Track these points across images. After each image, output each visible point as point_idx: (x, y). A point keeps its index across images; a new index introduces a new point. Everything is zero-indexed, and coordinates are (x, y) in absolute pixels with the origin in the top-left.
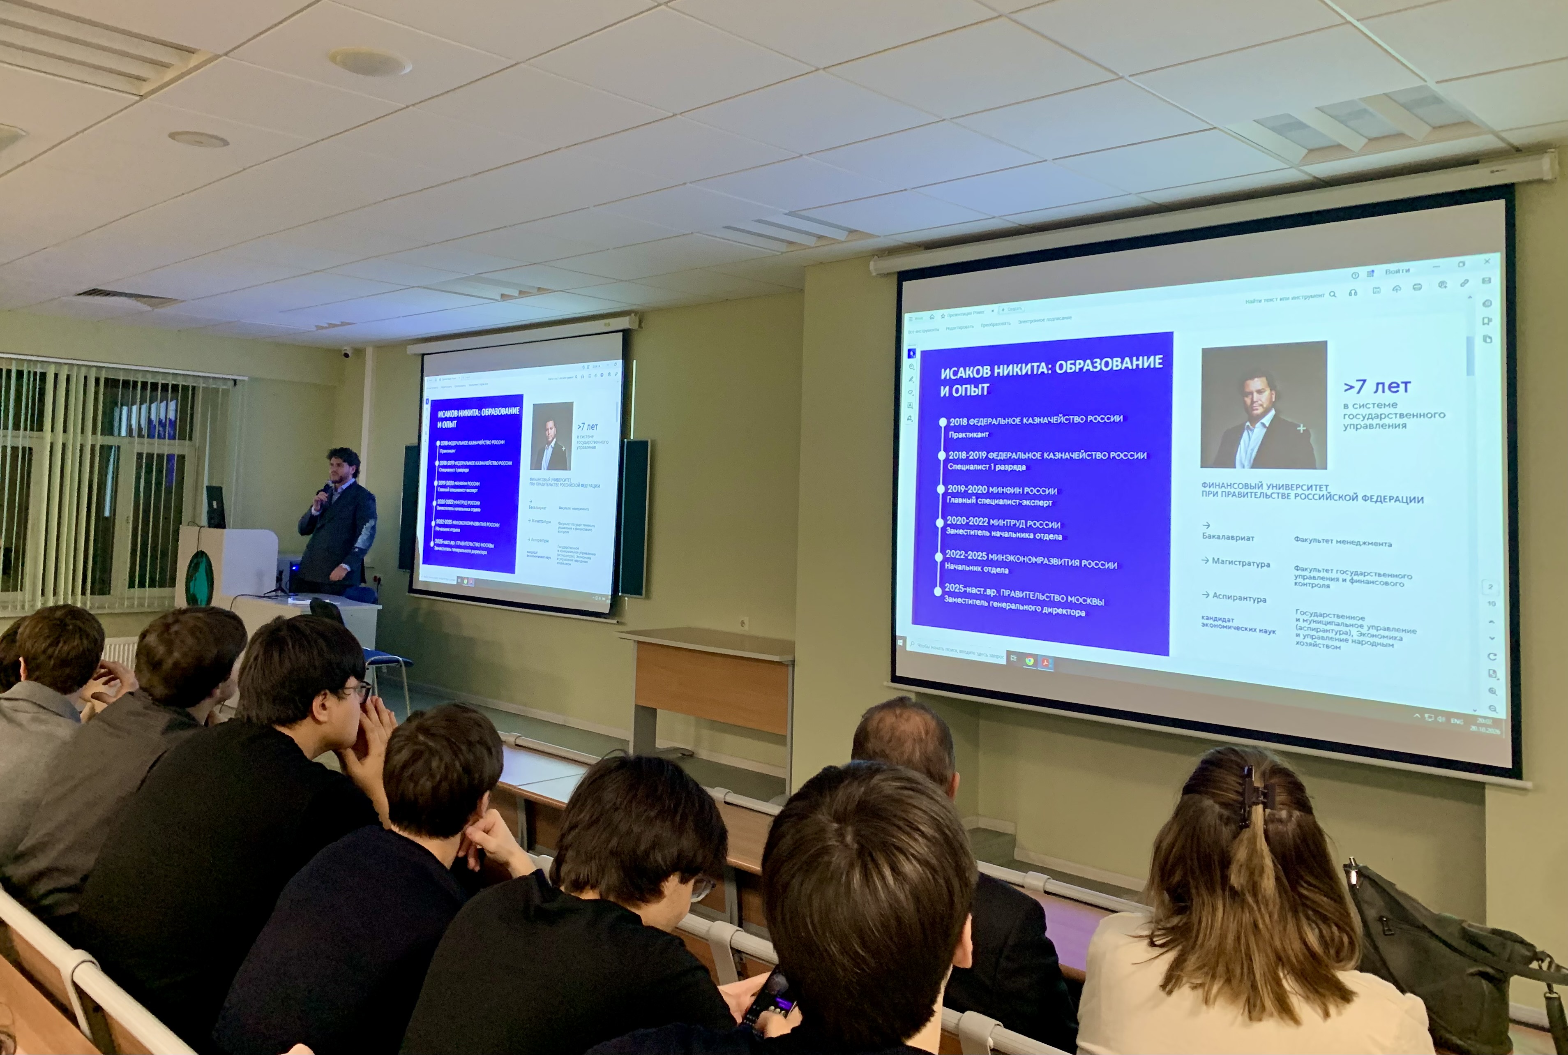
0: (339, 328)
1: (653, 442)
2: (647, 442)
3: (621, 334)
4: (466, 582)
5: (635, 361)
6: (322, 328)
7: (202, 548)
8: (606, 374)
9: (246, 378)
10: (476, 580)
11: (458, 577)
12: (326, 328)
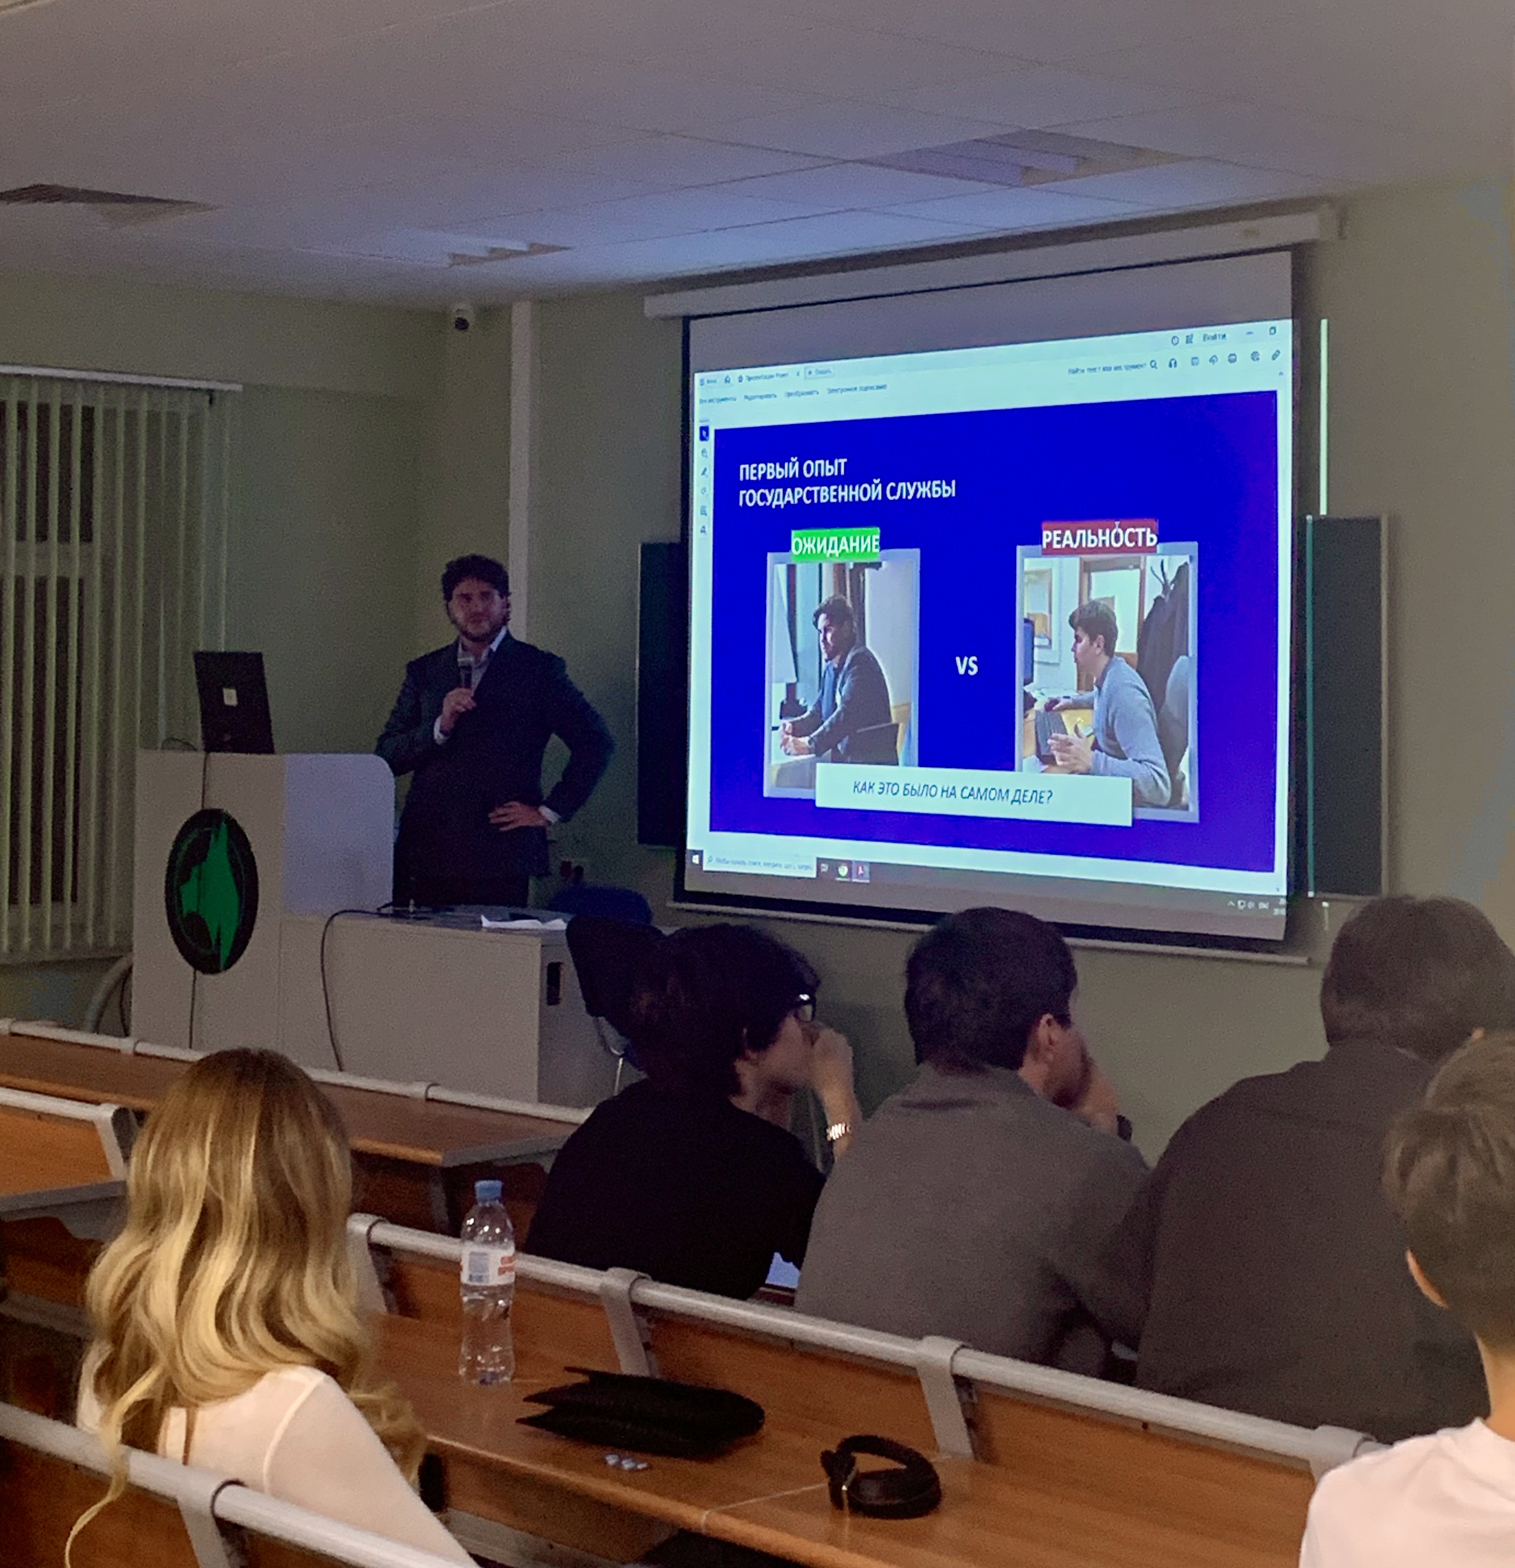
0: (524, 259)
1: (1394, 522)
2: (1377, 522)
3: (1287, 256)
4: (843, 871)
5: (1324, 323)
6: (470, 260)
7: (214, 804)
8: (1243, 357)
9: (238, 388)
10: (875, 867)
11: (820, 861)
12: (484, 259)
